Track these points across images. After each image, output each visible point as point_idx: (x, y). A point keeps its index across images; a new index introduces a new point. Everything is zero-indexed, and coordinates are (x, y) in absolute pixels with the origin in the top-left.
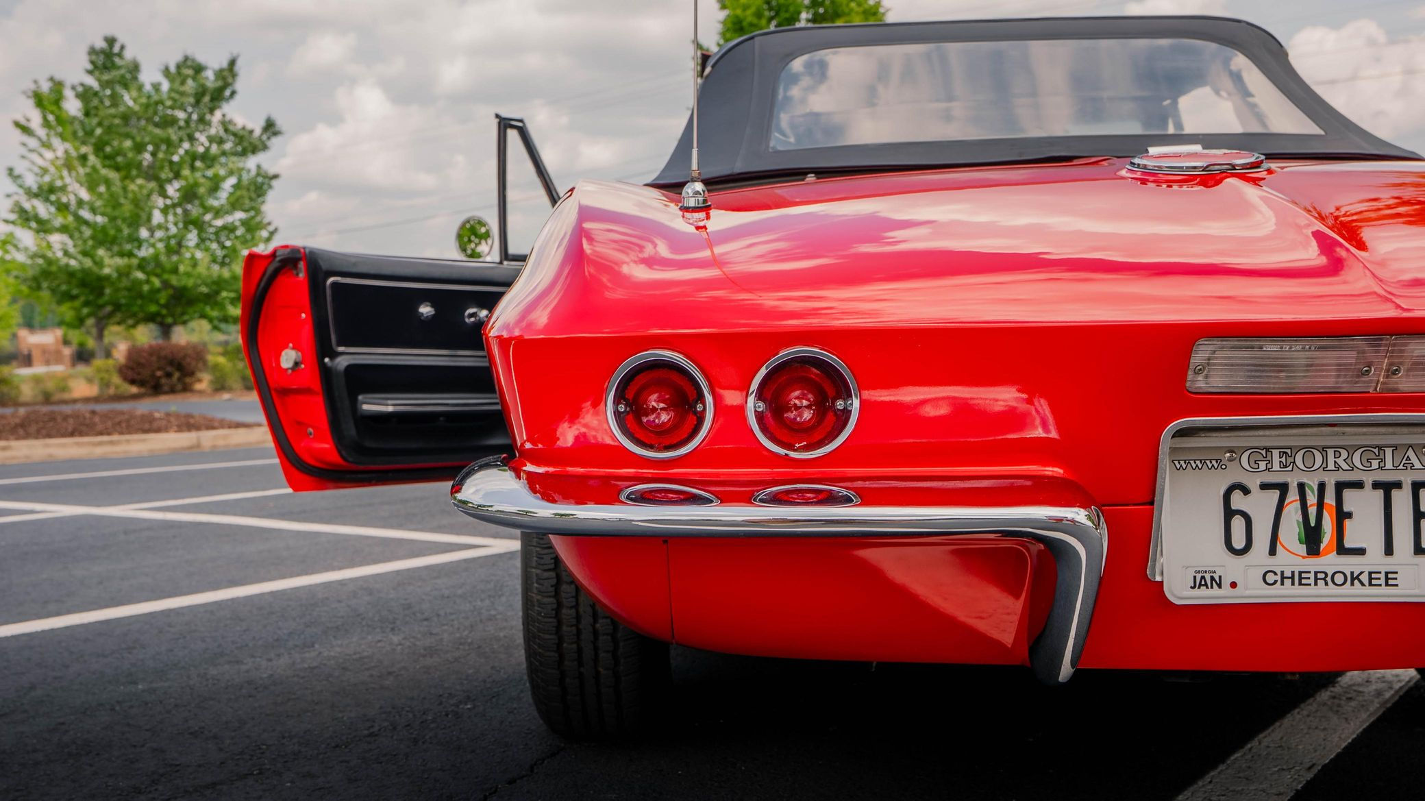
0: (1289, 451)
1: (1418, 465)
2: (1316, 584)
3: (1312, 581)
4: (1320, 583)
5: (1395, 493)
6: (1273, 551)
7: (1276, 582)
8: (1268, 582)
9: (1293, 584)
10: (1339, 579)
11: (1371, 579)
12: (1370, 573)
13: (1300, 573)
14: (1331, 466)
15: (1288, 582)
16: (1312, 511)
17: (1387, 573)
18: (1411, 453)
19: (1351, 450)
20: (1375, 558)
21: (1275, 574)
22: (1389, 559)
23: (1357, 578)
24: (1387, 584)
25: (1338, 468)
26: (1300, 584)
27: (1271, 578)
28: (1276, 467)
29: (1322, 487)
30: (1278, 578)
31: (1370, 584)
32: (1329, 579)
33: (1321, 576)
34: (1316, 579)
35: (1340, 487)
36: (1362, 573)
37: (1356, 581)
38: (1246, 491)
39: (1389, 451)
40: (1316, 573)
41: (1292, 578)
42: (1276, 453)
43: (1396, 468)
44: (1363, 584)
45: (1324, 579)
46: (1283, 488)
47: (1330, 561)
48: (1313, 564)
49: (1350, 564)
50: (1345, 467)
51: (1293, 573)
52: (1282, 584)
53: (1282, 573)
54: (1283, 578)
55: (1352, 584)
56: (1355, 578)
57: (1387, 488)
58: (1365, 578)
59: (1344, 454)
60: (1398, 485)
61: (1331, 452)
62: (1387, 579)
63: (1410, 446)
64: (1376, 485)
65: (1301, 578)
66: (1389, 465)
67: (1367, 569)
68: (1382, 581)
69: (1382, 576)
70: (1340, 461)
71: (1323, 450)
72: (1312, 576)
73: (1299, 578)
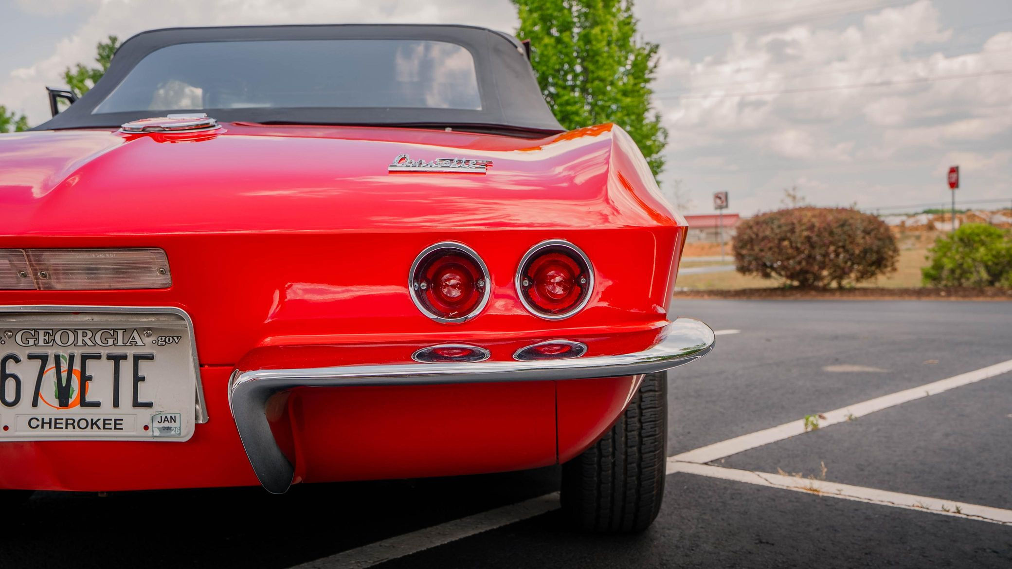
0: (51, 332)
1: (140, 343)
2: (66, 428)
3: (64, 426)
4: (70, 427)
5: (122, 363)
6: (35, 404)
7: (38, 426)
8: (32, 425)
9: (50, 427)
10: (83, 424)
11: (104, 424)
12: (104, 420)
13: (56, 420)
14: (80, 343)
15: (46, 426)
16: (64, 375)
17: (116, 420)
18: (135, 334)
19: (94, 332)
20: (106, 410)
21: (38, 420)
22: (116, 410)
23: (95, 423)
24: (115, 428)
25: (85, 344)
26: (56, 428)
27: (34, 423)
28: (41, 343)
29: (72, 358)
30: (40, 423)
31: (104, 428)
32: (76, 424)
33: (70, 422)
34: (67, 424)
35: (84, 358)
36: (99, 420)
37: (95, 426)
38: (17, 360)
39: (120, 333)
40: (67, 420)
41: (50, 423)
42: (41, 333)
43: (125, 345)
44: (99, 428)
45: (72, 424)
46: (44, 359)
47: (76, 412)
48: (64, 413)
49: (90, 413)
50: (90, 343)
51: (50, 419)
52: (43, 427)
53: (43, 419)
54: (43, 423)
55: (92, 428)
56: (94, 424)
57: (117, 359)
58: (100, 423)
59: (90, 334)
60: (125, 357)
61: (80, 333)
62: (116, 424)
63: (135, 329)
64: (109, 357)
65: (56, 423)
66: (120, 343)
67: (102, 417)
68: (112, 426)
69: (113, 422)
70: (87, 339)
71: (75, 331)
72: (64, 422)
73: (54, 423)
